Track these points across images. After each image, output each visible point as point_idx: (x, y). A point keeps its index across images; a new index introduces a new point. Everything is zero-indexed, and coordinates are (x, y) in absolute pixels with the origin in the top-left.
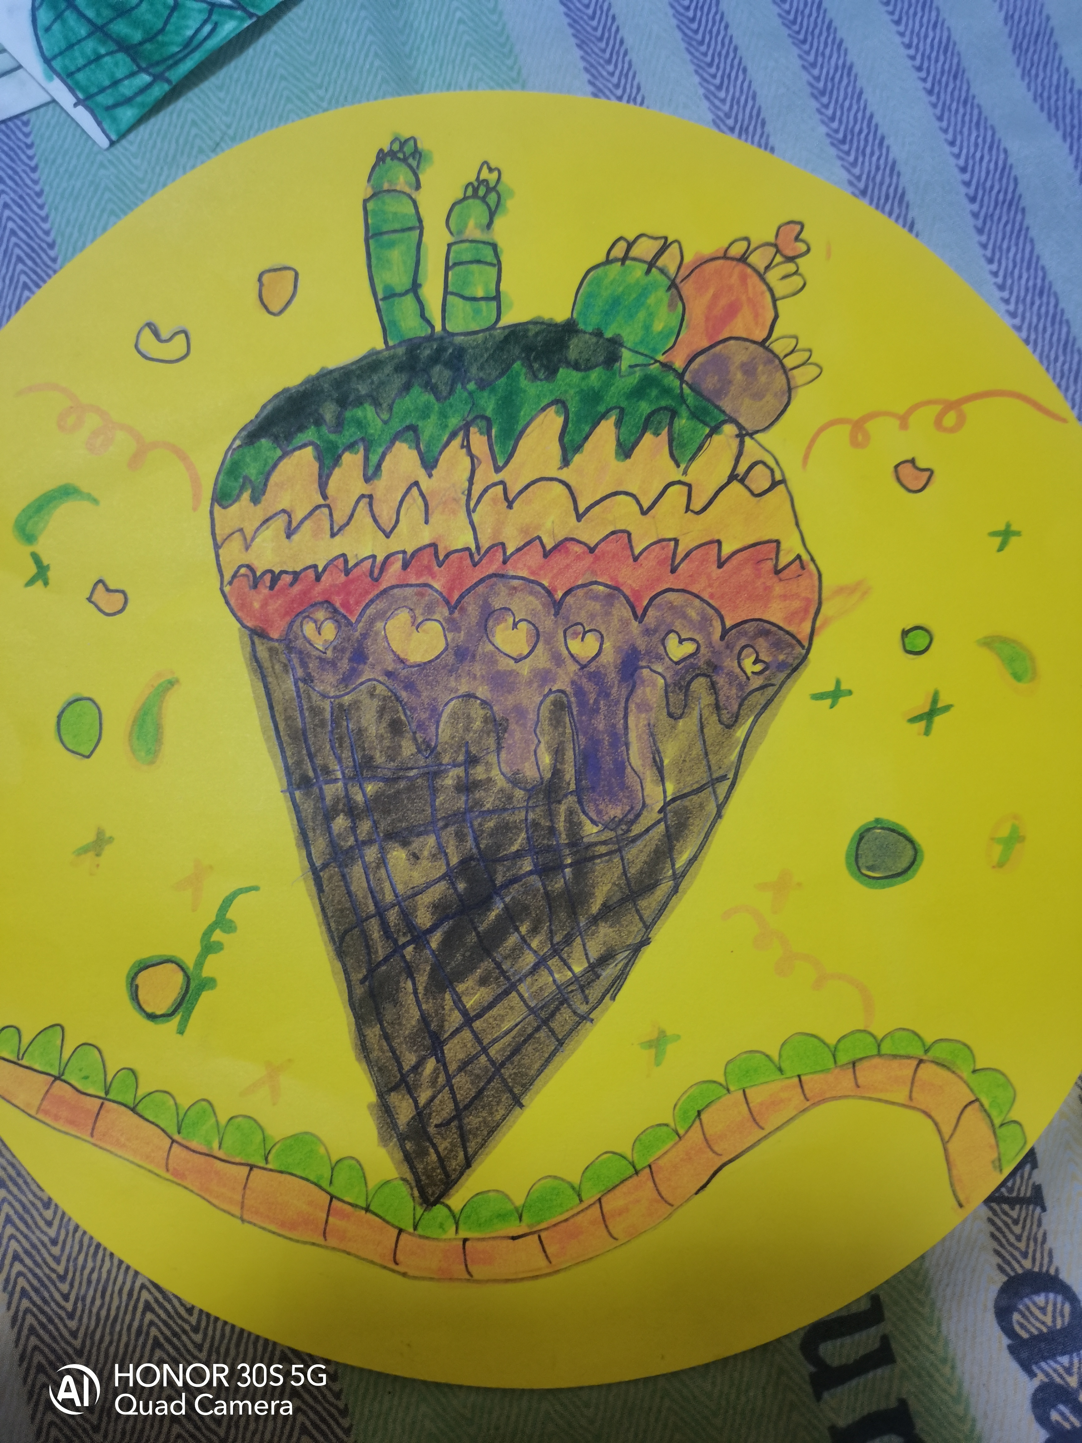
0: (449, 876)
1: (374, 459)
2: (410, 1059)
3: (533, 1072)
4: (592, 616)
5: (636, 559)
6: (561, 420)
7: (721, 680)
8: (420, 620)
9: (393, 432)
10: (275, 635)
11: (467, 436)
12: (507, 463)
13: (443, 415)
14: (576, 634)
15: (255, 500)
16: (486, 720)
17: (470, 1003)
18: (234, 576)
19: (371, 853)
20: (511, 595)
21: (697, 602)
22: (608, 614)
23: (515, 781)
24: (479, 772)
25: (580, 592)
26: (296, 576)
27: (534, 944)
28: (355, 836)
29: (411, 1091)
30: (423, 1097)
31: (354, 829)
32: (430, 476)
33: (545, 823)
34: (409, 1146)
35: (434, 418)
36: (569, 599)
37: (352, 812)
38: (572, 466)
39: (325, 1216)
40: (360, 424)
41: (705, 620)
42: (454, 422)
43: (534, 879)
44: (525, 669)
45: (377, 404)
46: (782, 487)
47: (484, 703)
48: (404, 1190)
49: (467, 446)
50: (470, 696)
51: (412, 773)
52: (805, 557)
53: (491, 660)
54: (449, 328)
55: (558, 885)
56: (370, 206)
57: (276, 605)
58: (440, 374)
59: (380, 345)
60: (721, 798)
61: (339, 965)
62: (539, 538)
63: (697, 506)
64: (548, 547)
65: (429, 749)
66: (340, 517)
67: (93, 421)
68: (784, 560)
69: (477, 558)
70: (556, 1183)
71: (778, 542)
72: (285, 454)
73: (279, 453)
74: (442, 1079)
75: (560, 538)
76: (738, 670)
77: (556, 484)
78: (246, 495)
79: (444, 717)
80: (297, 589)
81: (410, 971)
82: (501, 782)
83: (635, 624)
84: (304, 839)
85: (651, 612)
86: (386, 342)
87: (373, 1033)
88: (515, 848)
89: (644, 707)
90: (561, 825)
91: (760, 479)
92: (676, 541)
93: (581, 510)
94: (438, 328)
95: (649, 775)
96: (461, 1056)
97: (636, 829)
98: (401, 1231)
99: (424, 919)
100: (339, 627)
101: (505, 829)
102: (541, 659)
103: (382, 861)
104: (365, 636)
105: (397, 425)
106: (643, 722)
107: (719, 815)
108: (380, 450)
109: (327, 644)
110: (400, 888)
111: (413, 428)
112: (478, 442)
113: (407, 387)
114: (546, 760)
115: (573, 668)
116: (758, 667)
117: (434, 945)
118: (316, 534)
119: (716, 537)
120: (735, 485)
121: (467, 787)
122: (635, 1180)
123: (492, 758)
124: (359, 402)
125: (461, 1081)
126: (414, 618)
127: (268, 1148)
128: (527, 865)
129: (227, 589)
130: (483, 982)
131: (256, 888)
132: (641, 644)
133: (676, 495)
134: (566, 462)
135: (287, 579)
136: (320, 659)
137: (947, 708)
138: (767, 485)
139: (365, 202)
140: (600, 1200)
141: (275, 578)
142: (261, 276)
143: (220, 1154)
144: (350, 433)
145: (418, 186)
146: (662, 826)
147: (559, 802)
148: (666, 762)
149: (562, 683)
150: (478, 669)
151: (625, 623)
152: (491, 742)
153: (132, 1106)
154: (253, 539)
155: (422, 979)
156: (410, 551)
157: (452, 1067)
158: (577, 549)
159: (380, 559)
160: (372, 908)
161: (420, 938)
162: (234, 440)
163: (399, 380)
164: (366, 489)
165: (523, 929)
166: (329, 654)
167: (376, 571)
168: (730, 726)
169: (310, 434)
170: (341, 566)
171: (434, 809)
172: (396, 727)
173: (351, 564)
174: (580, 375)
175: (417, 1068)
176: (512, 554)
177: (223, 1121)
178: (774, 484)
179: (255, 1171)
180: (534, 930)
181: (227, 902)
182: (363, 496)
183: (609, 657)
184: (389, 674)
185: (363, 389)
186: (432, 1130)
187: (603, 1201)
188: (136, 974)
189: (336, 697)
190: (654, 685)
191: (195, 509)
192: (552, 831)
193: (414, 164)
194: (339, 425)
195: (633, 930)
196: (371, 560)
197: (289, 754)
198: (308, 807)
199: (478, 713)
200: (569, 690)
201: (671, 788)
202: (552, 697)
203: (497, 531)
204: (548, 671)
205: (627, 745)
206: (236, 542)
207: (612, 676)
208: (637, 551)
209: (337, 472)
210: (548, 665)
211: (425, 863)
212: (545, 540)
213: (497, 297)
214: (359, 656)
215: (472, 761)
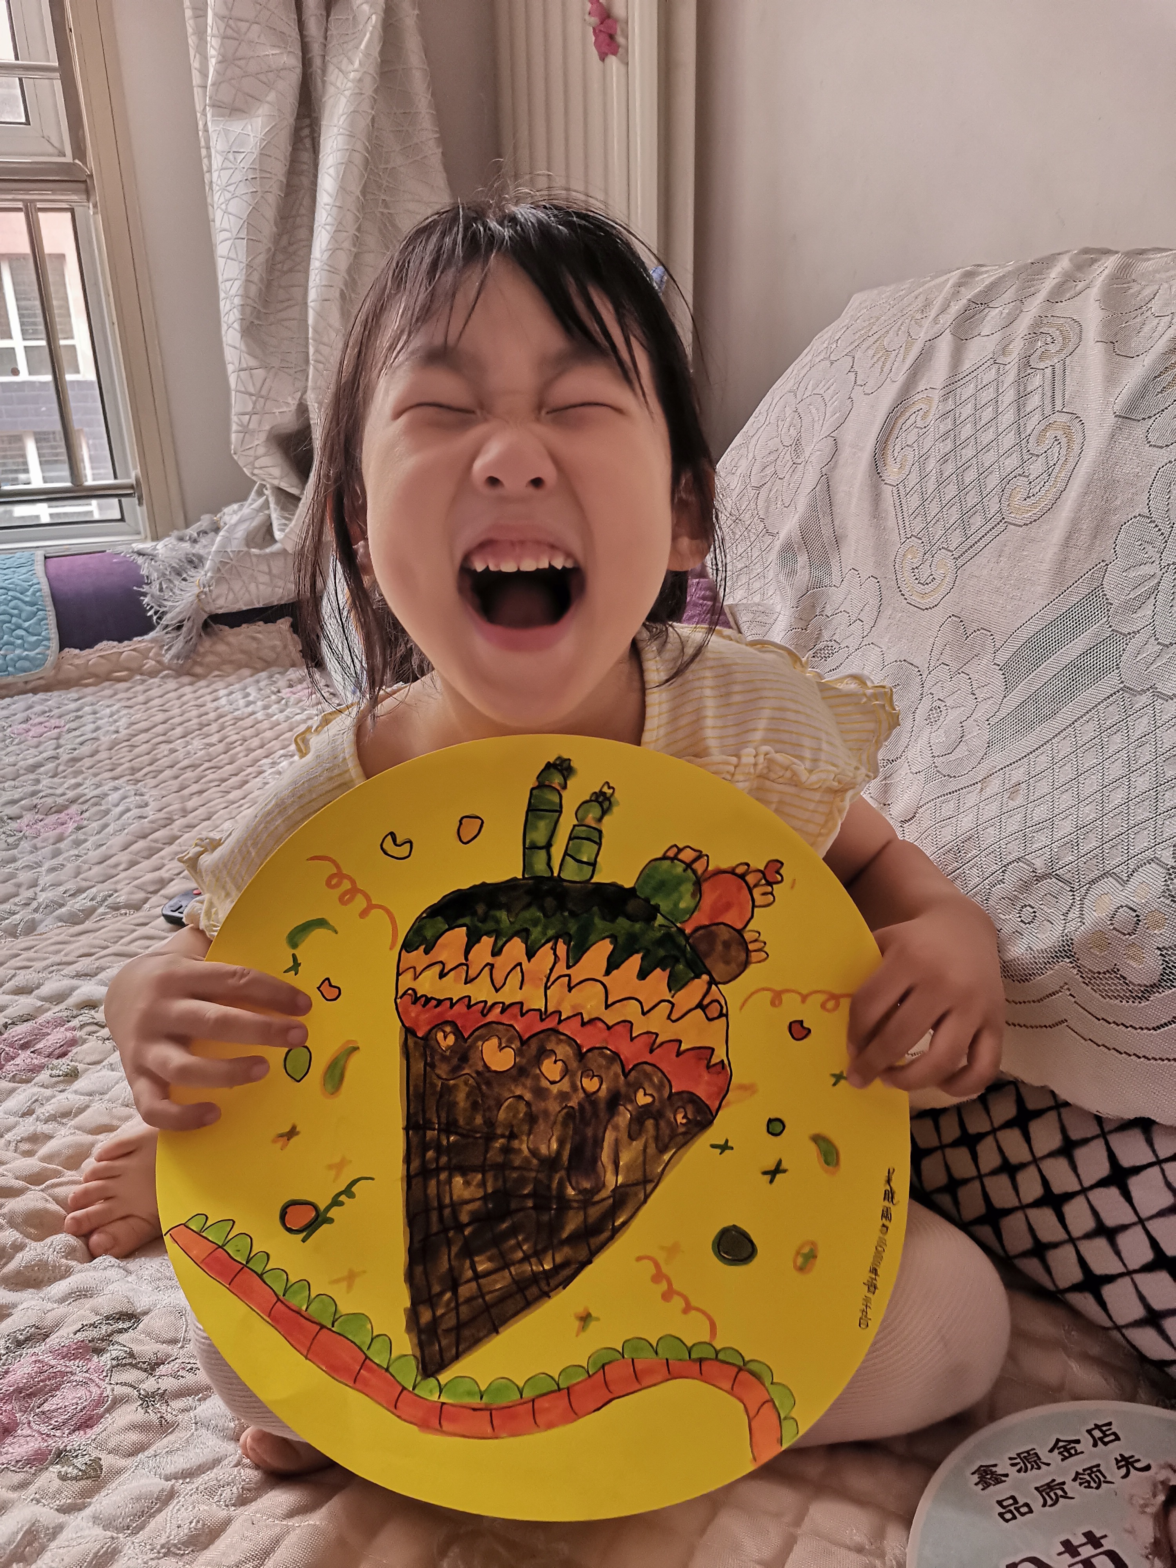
0: (485, 1198)
1: (500, 943)
2: (436, 1289)
3: (508, 1315)
4: (600, 1067)
5: (632, 1039)
6: (612, 947)
7: (662, 1124)
8: (503, 1045)
9: (515, 929)
10: (420, 1035)
11: (556, 944)
12: (574, 965)
13: (546, 928)
14: (588, 1076)
15: (427, 952)
16: (525, 1114)
17: (480, 1268)
18: (405, 993)
19: (443, 1176)
20: (558, 1044)
21: (660, 1074)
22: (608, 1068)
23: (534, 1153)
24: (516, 1144)
25: (596, 1052)
26: (440, 1002)
27: (525, 1247)
28: (437, 1163)
29: (433, 1307)
30: (439, 1312)
31: (437, 1160)
32: (529, 961)
33: (546, 1181)
34: (423, 1337)
35: (539, 929)
36: (590, 1054)
37: (439, 1149)
38: (611, 975)
39: (359, 1368)
40: (498, 921)
41: (662, 1085)
42: (551, 933)
43: (532, 1213)
44: (555, 1089)
45: (509, 911)
46: (724, 1019)
47: (528, 1104)
48: (413, 1363)
49: (554, 949)
50: (520, 1097)
51: (478, 1135)
52: (726, 1062)
53: (537, 1078)
54: (562, 876)
55: (545, 1218)
56: (534, 792)
57: (424, 1017)
58: (550, 902)
59: (520, 877)
60: (648, 1191)
61: (408, 1229)
62: (581, 1014)
63: (674, 1017)
64: (586, 1020)
65: (490, 1123)
66: (472, 973)
67: (346, 885)
68: (714, 1060)
69: (544, 1017)
70: (509, 1382)
71: (713, 1050)
72: (451, 928)
73: (447, 927)
74: (453, 1305)
75: (593, 1017)
76: (672, 1119)
77: (599, 984)
78: (422, 947)
79: (503, 1108)
80: (438, 1009)
81: (449, 1243)
82: (526, 1152)
83: (622, 1078)
84: (408, 1160)
85: (633, 1073)
86: (523, 875)
87: (419, 1270)
88: (526, 1192)
89: (616, 1128)
90: (555, 1185)
91: (714, 1010)
92: (657, 1035)
93: (609, 1002)
94: (556, 874)
95: (610, 1168)
96: (468, 1295)
97: (597, 1198)
98: (404, 1388)
99: (464, 1218)
100: (456, 1040)
101: (522, 1181)
102: (565, 1086)
103: (449, 1181)
104: (470, 1047)
105: (517, 927)
106: (613, 1138)
107: (645, 1201)
108: (504, 939)
109: (448, 1047)
110: (455, 1198)
111: (527, 931)
112: (562, 948)
113: (528, 906)
114: (555, 1146)
115: (581, 1095)
116: (684, 1121)
117: (466, 1233)
118: (456, 980)
119: (679, 1038)
120: (699, 1011)
121: (507, 1150)
122: (558, 1394)
123: (525, 1138)
124: (500, 907)
125: (463, 1309)
126: (500, 1044)
127: (336, 1317)
128: (530, 1204)
129: (398, 1001)
130: (490, 1259)
131: (372, 1179)
132: (623, 1090)
133: (665, 1007)
134: (608, 973)
135: (434, 1003)
136: (442, 1054)
137: (785, 1171)
138: (716, 1015)
139: (533, 789)
140: (533, 1401)
141: (428, 1000)
142: (462, 818)
143: (304, 1313)
144: (491, 925)
145: (565, 787)
146: (611, 1201)
147: (556, 1172)
148: (621, 1163)
149: (573, 1103)
150: (529, 1082)
151: (616, 1075)
152: (526, 1128)
153: (260, 1273)
154: (420, 974)
155: (454, 1250)
156: (507, 1003)
157: (461, 1300)
158: (600, 1024)
159: (489, 1004)
160: (436, 1204)
161: (460, 1227)
162: (422, 913)
163: (526, 900)
164: (490, 959)
165: (520, 1238)
166: (448, 1053)
167: (485, 1011)
168: (662, 1150)
169: (467, 920)
170: (466, 1003)
171: (485, 1159)
172: (475, 1106)
173: (472, 1003)
174: (629, 923)
175: (441, 1294)
176: (565, 1019)
177: (313, 1295)
178: (721, 1015)
179: (324, 1330)
180: (525, 1240)
181: (354, 1182)
182: (488, 964)
183: (603, 1093)
184: (478, 1073)
185: (503, 899)
186: (440, 1331)
187: (536, 1401)
188: (289, 1206)
189: (446, 1079)
190: (625, 1117)
191: (391, 948)
192: (549, 1187)
193: (566, 773)
194: (483, 920)
195: (583, 1254)
196: (483, 1004)
197: (411, 1107)
198: (415, 1140)
199: (522, 1108)
200: (577, 1107)
201: (620, 1179)
202: (565, 1111)
203: (559, 1003)
204: (567, 1093)
205: (602, 1148)
206: (409, 975)
207: (602, 1106)
208: (634, 1035)
209: (477, 946)
210: (568, 1090)
211: (472, 1188)
212: (584, 1016)
213: (593, 864)
214: (464, 1058)
215: (512, 1136)
